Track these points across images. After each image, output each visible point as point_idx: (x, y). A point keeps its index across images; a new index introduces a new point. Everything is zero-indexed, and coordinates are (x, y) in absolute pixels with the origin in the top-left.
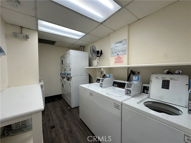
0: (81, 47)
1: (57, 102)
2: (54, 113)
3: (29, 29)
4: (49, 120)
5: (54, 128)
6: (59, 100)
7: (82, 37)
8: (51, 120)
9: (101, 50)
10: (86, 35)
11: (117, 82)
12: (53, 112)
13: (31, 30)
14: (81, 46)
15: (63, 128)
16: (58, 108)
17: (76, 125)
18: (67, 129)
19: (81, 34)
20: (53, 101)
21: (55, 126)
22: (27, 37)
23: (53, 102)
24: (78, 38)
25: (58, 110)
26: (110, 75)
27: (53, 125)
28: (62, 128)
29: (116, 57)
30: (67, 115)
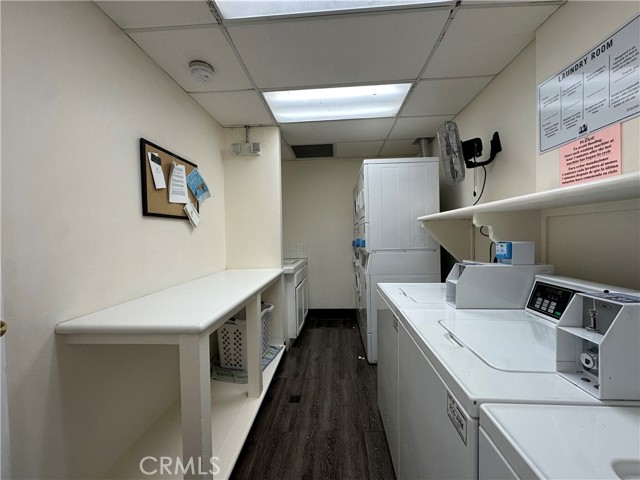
0: (417, 146)
1: (336, 330)
2: (317, 359)
3: (261, 126)
4: (297, 375)
5: (296, 404)
6: (346, 326)
7: (404, 104)
8: (300, 376)
9: (496, 135)
10: (413, 87)
11: (557, 289)
12: (314, 356)
13: (264, 129)
14: (418, 141)
15: (317, 417)
16: (330, 350)
17: (356, 426)
18: (326, 424)
19: (397, 91)
20: (330, 325)
21: (302, 398)
22: (256, 149)
23: (328, 327)
24: (391, 110)
25: (330, 353)
26: (510, 247)
27: (298, 394)
28: (315, 413)
29: (569, 149)
30: (344, 381)
